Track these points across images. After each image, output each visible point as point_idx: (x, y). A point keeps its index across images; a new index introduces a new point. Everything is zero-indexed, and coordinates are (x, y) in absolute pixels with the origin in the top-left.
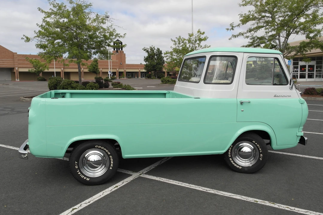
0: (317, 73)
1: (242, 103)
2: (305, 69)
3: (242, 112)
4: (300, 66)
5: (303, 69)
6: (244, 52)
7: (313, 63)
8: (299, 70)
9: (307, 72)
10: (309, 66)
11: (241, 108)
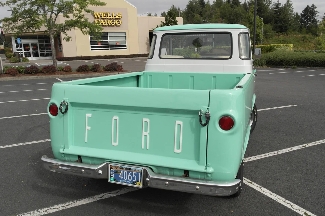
0: (41, 52)
2: (29, 47)
4: (24, 44)
5: (26, 48)
7: (35, 41)
8: (23, 48)
9: (31, 51)
10: (33, 45)
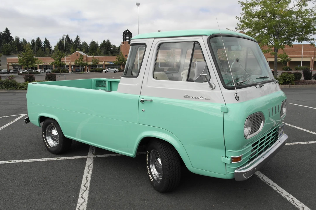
1: (142, 101)
3: (144, 112)
6: (155, 38)
11: (142, 107)
